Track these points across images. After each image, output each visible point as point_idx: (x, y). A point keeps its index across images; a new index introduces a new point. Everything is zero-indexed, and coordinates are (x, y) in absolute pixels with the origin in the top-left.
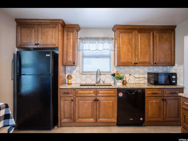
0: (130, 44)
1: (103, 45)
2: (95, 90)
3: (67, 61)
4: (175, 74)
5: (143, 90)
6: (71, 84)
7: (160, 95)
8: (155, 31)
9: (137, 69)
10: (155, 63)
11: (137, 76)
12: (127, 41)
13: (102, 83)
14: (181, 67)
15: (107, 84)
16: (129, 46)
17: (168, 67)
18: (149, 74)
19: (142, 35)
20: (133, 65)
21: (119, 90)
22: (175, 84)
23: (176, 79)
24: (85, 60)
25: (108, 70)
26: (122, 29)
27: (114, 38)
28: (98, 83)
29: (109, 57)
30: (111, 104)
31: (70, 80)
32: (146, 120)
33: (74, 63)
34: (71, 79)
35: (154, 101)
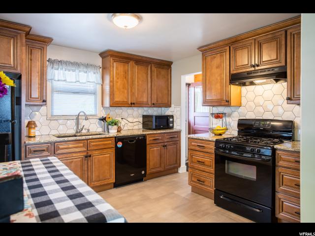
0: (126, 78)
1: (88, 76)
2: (86, 141)
3: (31, 97)
4: (172, 117)
5: (144, 136)
6: (34, 137)
7: (161, 141)
8: (153, 65)
9: (130, 111)
10: (153, 104)
11: (130, 120)
12: (122, 73)
13: (84, 132)
14: (178, 109)
15: (93, 133)
16: (125, 80)
17: (163, 109)
18: (144, 117)
19: (140, 67)
20: (128, 106)
21: (117, 139)
22: (172, 127)
23: (173, 122)
24: (56, 96)
25: (93, 113)
26: (116, 56)
27: (101, 66)
28: (79, 132)
29: (94, 93)
30: (108, 160)
31: (32, 131)
32: (148, 172)
33: (44, 101)
34: (34, 128)
35: (155, 149)
